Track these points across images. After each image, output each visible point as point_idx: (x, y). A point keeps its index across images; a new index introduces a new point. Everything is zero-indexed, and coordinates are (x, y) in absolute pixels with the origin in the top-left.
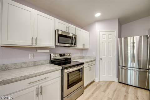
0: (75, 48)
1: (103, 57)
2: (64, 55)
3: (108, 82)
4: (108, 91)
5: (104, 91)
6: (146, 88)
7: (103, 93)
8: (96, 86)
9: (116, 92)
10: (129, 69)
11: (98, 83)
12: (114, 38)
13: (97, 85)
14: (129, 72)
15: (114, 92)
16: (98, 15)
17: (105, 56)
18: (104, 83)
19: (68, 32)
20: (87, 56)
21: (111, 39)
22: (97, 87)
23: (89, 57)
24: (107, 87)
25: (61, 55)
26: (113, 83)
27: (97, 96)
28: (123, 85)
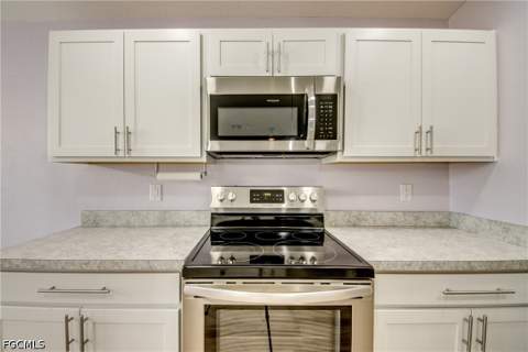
0: (339, 158)
2: (277, 196)
19: (276, 74)
25: (257, 195)
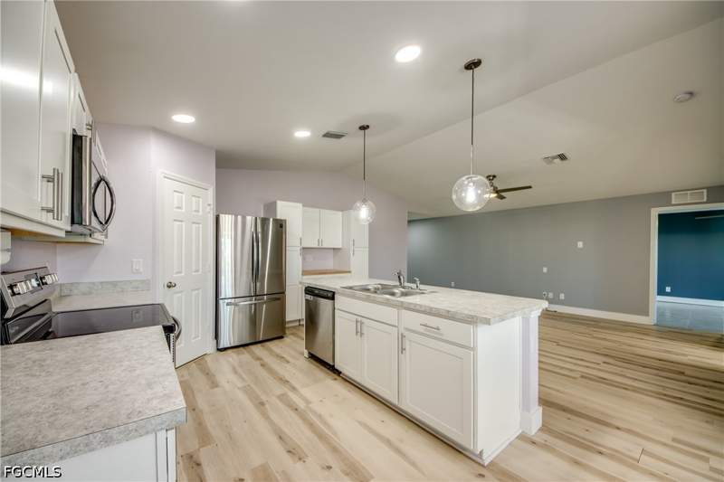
1: (174, 277)
4: (221, 379)
5: (214, 385)
7: (216, 389)
9: (240, 371)
12: (208, 210)
15: (236, 373)
16: (184, 119)
17: (182, 275)
18: (184, 372)
20: (87, 280)
21: (198, 211)
23: (102, 283)
24: (207, 374)
26: (207, 359)
27: (213, 405)
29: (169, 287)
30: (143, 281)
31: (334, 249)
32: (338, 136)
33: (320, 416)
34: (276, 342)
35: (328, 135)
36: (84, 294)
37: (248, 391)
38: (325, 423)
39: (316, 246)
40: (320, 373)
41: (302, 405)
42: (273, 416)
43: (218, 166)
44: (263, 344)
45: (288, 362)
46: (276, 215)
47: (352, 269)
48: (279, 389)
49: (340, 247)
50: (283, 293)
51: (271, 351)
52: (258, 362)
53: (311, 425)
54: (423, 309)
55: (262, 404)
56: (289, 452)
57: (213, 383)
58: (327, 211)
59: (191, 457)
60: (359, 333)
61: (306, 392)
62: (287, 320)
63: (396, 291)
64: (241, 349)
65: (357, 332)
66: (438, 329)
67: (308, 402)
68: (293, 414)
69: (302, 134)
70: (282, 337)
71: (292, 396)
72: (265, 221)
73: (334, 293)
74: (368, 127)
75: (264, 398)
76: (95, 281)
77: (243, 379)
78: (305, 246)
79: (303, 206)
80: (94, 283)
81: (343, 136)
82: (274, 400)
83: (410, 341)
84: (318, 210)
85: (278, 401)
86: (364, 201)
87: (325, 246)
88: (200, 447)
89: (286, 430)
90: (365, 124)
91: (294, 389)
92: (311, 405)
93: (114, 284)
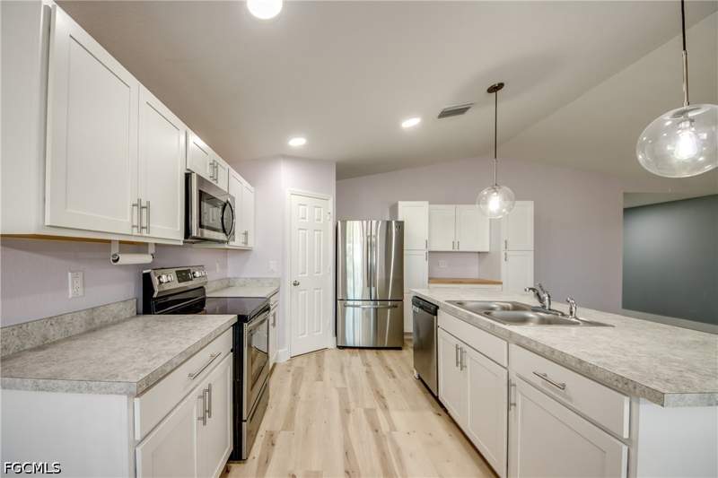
0: (225, 246)
1: (299, 278)
2: (188, 275)
3: (314, 354)
4: (327, 374)
5: (320, 378)
6: (386, 345)
7: (320, 383)
8: (291, 373)
9: (346, 371)
10: (349, 306)
11: (290, 365)
12: (328, 218)
13: (292, 370)
14: (349, 311)
15: (342, 371)
16: (297, 142)
17: (306, 275)
18: (305, 359)
19: (214, 182)
20: (243, 276)
21: (320, 220)
22: (293, 375)
23: (251, 279)
24: (320, 366)
25: (179, 275)
26: (326, 353)
27: (310, 396)
28: (351, 350)
29: (295, 285)
30: (275, 279)
31: (479, 253)
32: (460, 111)
33: (398, 451)
34: (392, 352)
35: (445, 114)
36: (242, 286)
37: (342, 393)
38: (400, 460)
39: (451, 249)
40: (422, 400)
41: (384, 428)
42: (351, 428)
43: (338, 178)
44: (379, 351)
45: (394, 377)
46: (397, 217)
47: (503, 279)
48: (370, 402)
49: (487, 250)
50: (402, 300)
51: (382, 360)
52: (365, 368)
53: (383, 455)
54: (539, 350)
55: (348, 411)
56: (348, 472)
57: (320, 375)
58: (461, 206)
59: (272, 435)
60: (460, 363)
61: (397, 417)
62: (405, 331)
63: (530, 315)
64: (357, 350)
65: (457, 363)
66: (563, 387)
67: (393, 428)
68: (371, 434)
69: (411, 123)
70: (400, 349)
71: (380, 414)
72: (389, 224)
73: (437, 307)
74: (501, 86)
75: (352, 406)
76: (247, 276)
77: (344, 379)
78: (433, 249)
79: (430, 204)
80: (246, 278)
81: (467, 109)
82: (360, 411)
83: (522, 394)
84: (454, 206)
85: (363, 416)
86: (495, 187)
87: (461, 250)
88: (282, 430)
89: (355, 447)
90: (496, 82)
91: (386, 407)
92: (394, 433)
93: (258, 280)
